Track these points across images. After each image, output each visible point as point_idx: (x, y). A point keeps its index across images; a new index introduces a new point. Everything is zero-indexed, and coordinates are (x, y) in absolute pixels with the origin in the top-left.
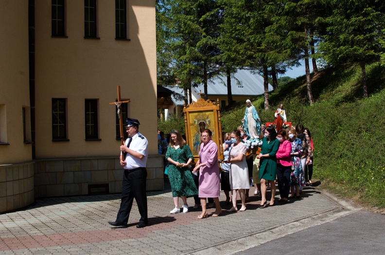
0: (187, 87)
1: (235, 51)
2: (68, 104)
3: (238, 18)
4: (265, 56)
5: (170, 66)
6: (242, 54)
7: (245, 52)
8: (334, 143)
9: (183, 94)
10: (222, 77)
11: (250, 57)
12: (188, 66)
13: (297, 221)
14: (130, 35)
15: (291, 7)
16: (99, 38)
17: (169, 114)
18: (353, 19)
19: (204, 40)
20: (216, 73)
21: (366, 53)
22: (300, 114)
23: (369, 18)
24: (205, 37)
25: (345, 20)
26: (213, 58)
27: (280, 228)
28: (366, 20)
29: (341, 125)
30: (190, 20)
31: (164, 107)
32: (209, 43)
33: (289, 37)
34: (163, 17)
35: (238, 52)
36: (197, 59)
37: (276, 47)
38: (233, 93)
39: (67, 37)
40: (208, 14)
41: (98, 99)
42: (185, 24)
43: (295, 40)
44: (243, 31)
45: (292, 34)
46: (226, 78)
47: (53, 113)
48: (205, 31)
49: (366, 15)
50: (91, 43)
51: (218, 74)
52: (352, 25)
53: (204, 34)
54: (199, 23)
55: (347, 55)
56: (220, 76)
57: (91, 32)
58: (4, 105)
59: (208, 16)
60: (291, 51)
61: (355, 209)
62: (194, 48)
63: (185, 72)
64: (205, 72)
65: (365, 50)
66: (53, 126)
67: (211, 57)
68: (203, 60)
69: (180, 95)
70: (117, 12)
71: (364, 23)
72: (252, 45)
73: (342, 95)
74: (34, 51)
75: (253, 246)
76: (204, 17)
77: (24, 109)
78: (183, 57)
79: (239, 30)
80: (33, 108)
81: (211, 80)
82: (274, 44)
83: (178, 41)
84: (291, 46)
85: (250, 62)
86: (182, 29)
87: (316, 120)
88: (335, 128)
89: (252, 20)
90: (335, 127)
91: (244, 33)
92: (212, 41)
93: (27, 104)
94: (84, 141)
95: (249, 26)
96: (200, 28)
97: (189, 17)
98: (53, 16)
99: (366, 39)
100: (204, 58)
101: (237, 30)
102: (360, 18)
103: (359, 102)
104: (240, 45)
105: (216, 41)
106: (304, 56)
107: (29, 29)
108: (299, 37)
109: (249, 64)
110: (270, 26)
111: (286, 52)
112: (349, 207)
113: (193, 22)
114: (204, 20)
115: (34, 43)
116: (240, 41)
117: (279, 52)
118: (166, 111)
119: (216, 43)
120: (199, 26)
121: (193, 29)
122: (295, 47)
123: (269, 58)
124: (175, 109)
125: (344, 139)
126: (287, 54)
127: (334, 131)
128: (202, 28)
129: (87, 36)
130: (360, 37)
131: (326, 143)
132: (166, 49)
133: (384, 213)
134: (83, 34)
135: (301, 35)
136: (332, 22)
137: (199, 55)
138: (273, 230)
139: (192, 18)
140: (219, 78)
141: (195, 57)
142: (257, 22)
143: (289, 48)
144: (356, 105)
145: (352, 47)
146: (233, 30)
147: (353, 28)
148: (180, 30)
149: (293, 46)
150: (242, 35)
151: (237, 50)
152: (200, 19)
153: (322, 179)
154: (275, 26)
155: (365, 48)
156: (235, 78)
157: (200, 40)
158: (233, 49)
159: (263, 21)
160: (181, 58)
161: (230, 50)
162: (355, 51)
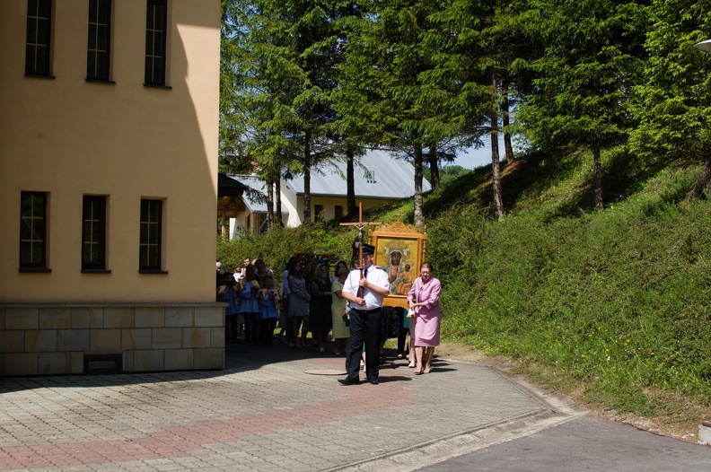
0: (273, 179)
1: (363, 116)
2: (51, 203)
3: (372, 56)
4: (418, 127)
5: (244, 138)
6: (376, 121)
7: (383, 118)
8: (540, 291)
9: (265, 191)
10: (337, 163)
11: (392, 128)
12: (276, 140)
13: (469, 433)
14: (171, 79)
15: (469, 38)
16: (114, 83)
17: (238, 228)
18: (581, 66)
19: (307, 94)
20: (328, 154)
21: (604, 130)
22: (480, 236)
23: (611, 64)
24: (309, 87)
25: (567, 68)
26: (322, 127)
27: (438, 445)
28: (604, 69)
29: (553, 259)
30: (283, 55)
31: (228, 213)
32: (316, 99)
33: (465, 93)
34: (234, 47)
35: (369, 118)
36: (292, 128)
37: (439, 111)
38: (358, 191)
39: (54, 78)
40: (316, 45)
41: (108, 196)
42: (274, 62)
43: (474, 100)
44: (380, 78)
45: (469, 88)
46: (346, 165)
47: (21, 220)
48: (309, 77)
49: (603, 59)
50: (98, 90)
51: (332, 156)
52: (579, 77)
53: (308, 82)
54: (300, 62)
55: (569, 131)
56: (333, 161)
57: (99, 71)
59: (316, 49)
60: (466, 119)
61: (576, 414)
62: (288, 107)
63: (271, 150)
64: (307, 152)
65: (601, 123)
66: (21, 243)
67: (319, 125)
68: (303, 130)
69: (258, 193)
70: (149, 35)
71: (600, 74)
72: (395, 105)
73: (557, 204)
76: (308, 50)
78: (268, 124)
79: (372, 77)
81: (318, 167)
82: (436, 104)
83: (259, 94)
84: (467, 109)
85: (390, 137)
86: (267, 72)
87: (509, 247)
88: (542, 264)
89: (396, 60)
90: (541, 262)
91: (381, 83)
92: (322, 96)
94: (79, 273)
95: (391, 71)
96: (301, 71)
97: (281, 49)
98: (30, 38)
99: (605, 103)
100: (306, 126)
101: (369, 78)
102: (593, 64)
103: (587, 216)
104: (374, 104)
105: (329, 95)
106: (488, 129)
108: (483, 94)
109: (388, 139)
110: (428, 71)
111: (457, 121)
112: (564, 410)
113: (289, 58)
114: (308, 56)
116: (374, 97)
117: (445, 121)
118: (232, 221)
119: (329, 99)
120: (298, 67)
121: (288, 72)
122: (474, 111)
123: (426, 130)
124: (249, 218)
125: (558, 284)
126: (459, 125)
127: (540, 269)
128: (305, 70)
129: (91, 78)
130: (593, 100)
131: (526, 291)
132: (237, 107)
133: (628, 421)
134: (84, 73)
135: (486, 91)
136: (544, 71)
137: (298, 120)
138: (425, 449)
139: (287, 52)
140: (333, 164)
141: (290, 124)
142: (406, 63)
143: (463, 112)
144: (582, 223)
145: (577, 118)
146: (361, 77)
147: (580, 82)
148: (264, 73)
149: (471, 110)
150: (377, 85)
151: (368, 114)
152: (302, 55)
153: (516, 357)
154: (437, 72)
155: (601, 119)
156: (361, 165)
157: (300, 93)
158: (360, 112)
159: (418, 61)
160: (264, 125)
161: (354, 113)
162: (583, 123)
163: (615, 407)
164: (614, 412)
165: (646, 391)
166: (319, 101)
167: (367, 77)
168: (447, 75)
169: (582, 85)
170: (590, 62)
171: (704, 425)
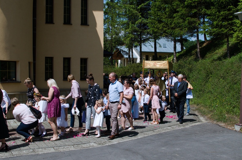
0: (130, 47)
2: (54, 60)
3: (159, 8)
4: (172, 32)
5: (120, 35)
6: (161, 29)
7: (163, 29)
9: (128, 51)
10: (150, 43)
11: (165, 32)
12: (130, 36)
13: (170, 126)
15: (188, 3)
16: (72, 24)
17: (121, 63)
18: (222, 13)
19: (140, 21)
20: (147, 39)
21: (229, 33)
22: (191, 67)
23: (231, 12)
24: (141, 18)
25: (218, 13)
26: (145, 31)
27: (159, 130)
28: (229, 13)
29: (211, 74)
30: (132, 8)
31: (118, 58)
32: (143, 22)
33: (187, 21)
34: (116, 5)
35: (158, 29)
37: (180, 27)
38: (158, 51)
39: (54, 24)
40: (143, 4)
41: (71, 58)
42: (129, 10)
43: (190, 23)
44: (162, 16)
45: (188, 19)
46: (154, 43)
47: (45, 65)
48: (140, 15)
49: (229, 10)
50: (67, 26)
51: (149, 40)
52: (222, 15)
53: (140, 16)
54: (138, 10)
55: (218, 33)
56: (149, 42)
57: (67, 21)
58: (19, 61)
59: (143, 5)
60: (188, 29)
61: (206, 122)
62: (134, 25)
63: (129, 39)
64: (141, 39)
65: (228, 31)
66: (45, 72)
67: (144, 30)
68: (139, 32)
69: (126, 52)
71: (228, 15)
72: (167, 24)
73: (217, 56)
74: (36, 31)
75: (140, 137)
76: (140, 6)
77: (29, 63)
78: (128, 30)
79: (160, 15)
80: (35, 62)
81: (144, 44)
82: (178, 24)
83: (125, 20)
84: (188, 26)
85: (165, 35)
86: (127, 13)
87: (200, 70)
88: (208, 76)
89: (167, 10)
90: (209, 74)
91: (162, 17)
92: (145, 21)
93: (31, 60)
95: (166, 13)
96: (138, 13)
97: (131, 6)
99: (229, 24)
100: (139, 31)
101: (158, 16)
102: (226, 12)
103: (224, 60)
104: (160, 24)
105: (147, 21)
106: (196, 32)
107: (33, 19)
108: (193, 21)
109: (164, 35)
110: (177, 13)
111: (185, 30)
112: (203, 121)
113: (134, 9)
114: (140, 8)
115: (36, 27)
116: (160, 22)
117: (181, 30)
118: (119, 61)
119: (147, 22)
120: (137, 12)
121: (134, 13)
122: (190, 26)
123: (175, 33)
124: (124, 60)
125: (212, 82)
126: (186, 31)
127: (207, 77)
128: (139, 12)
129: (65, 23)
130: (225, 23)
131: (203, 84)
132: (118, 25)
133: (218, 124)
134: (63, 22)
135: (194, 20)
136: (210, 14)
137: (137, 29)
138: (155, 131)
139: (133, 7)
140: (149, 43)
141: (135, 30)
142: (170, 11)
143: (187, 27)
144: (222, 62)
145: (220, 29)
146: (156, 15)
147: (221, 17)
148: (126, 14)
149: (189, 26)
150: (161, 18)
151: (158, 27)
152: (138, 8)
153: (198, 105)
154: (179, 14)
155: (228, 29)
156: (158, 43)
157: (138, 20)
158: (155, 27)
159: (174, 10)
160: (126, 30)
161: (154, 27)
162: (222, 31)
163: (217, 120)
164: (216, 121)
165: (226, 115)
166: (144, 22)
167: (158, 15)
168: (182, 15)
169: (222, 19)
170: (225, 11)
171: (236, 125)
